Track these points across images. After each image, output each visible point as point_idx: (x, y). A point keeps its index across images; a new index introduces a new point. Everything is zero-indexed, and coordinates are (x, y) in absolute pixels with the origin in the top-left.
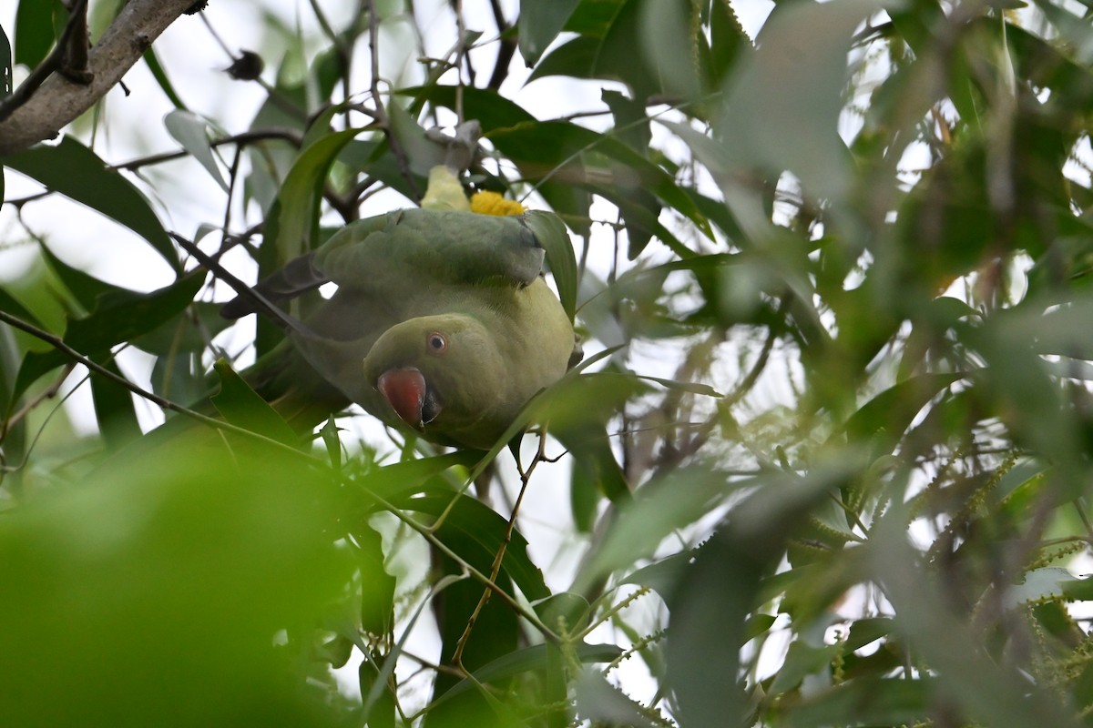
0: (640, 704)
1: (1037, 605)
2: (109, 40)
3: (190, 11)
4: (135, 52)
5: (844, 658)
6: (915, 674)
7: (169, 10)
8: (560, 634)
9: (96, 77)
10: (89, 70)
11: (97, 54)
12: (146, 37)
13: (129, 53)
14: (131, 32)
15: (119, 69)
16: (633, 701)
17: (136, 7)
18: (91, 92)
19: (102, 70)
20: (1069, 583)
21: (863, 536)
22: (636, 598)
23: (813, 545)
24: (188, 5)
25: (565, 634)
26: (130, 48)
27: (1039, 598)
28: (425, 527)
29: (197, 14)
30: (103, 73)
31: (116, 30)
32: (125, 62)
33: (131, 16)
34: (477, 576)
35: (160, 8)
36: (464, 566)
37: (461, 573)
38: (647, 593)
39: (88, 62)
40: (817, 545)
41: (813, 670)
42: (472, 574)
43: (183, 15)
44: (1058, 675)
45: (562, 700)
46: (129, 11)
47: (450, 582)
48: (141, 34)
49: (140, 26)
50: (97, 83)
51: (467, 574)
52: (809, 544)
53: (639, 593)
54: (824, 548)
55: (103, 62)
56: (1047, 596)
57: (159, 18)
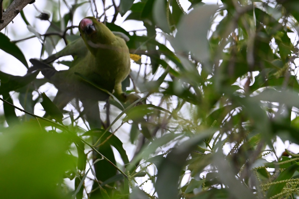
0: (150, 195)
1: (258, 169)
2: (8, 11)
3: (30, 3)
4: (15, 14)
5: (205, 183)
6: (224, 187)
7: (25, 3)
8: (128, 176)
9: (4, 21)
10: (3, 19)
11: (5, 15)
12: (18, 10)
13: (14, 14)
14: (14, 9)
15: (11, 19)
16: (148, 194)
17: (16, 2)
18: (3, 25)
19: (6, 19)
20: (266, 163)
21: (210, 150)
22: (149, 166)
23: (197, 152)
24: (30, 1)
25: (129, 176)
26: (14, 13)
27: (258, 167)
28: (92, 145)
29: (32, 4)
30: (6, 20)
31: (10, 8)
32: (13, 17)
33: (14, 4)
34: (106, 159)
35: (22, 2)
36: (102, 156)
37: (102, 158)
38: (152, 164)
39: (3, 17)
40: (198, 152)
41: (197, 187)
42: (104, 158)
43: (28, 4)
44: (263, 188)
45: (128, 194)
46: (14, 3)
47: (99, 160)
48: (17, 9)
49: (17, 7)
50: (5, 22)
51: (103, 158)
52: (195, 152)
53: (150, 164)
54: (200, 153)
55: (6, 17)
56: (260, 167)
57: (22, 5)
